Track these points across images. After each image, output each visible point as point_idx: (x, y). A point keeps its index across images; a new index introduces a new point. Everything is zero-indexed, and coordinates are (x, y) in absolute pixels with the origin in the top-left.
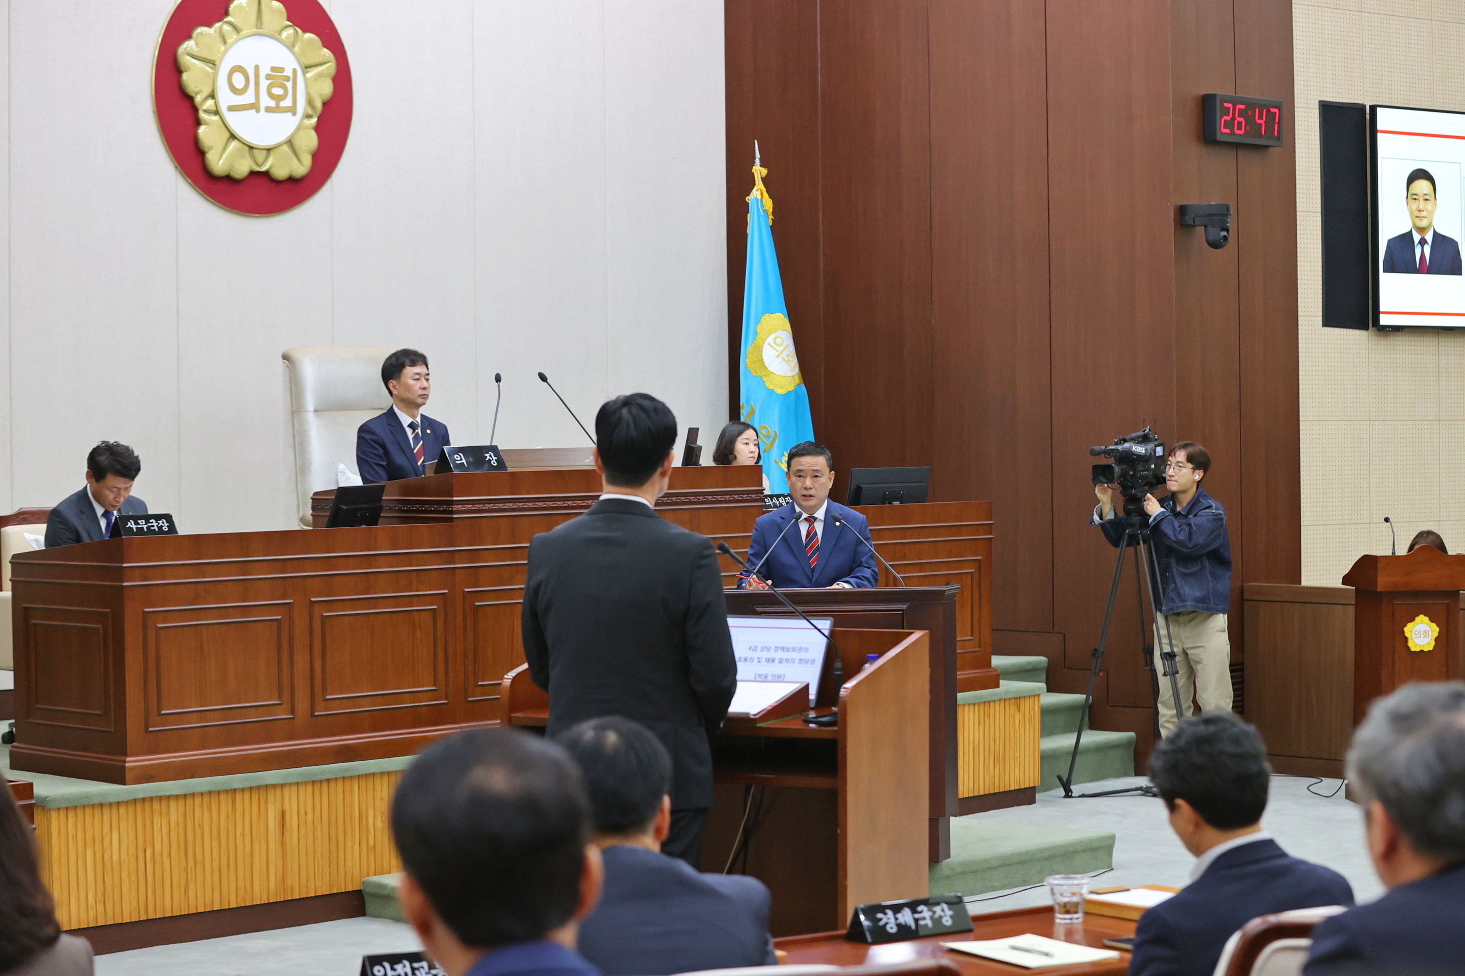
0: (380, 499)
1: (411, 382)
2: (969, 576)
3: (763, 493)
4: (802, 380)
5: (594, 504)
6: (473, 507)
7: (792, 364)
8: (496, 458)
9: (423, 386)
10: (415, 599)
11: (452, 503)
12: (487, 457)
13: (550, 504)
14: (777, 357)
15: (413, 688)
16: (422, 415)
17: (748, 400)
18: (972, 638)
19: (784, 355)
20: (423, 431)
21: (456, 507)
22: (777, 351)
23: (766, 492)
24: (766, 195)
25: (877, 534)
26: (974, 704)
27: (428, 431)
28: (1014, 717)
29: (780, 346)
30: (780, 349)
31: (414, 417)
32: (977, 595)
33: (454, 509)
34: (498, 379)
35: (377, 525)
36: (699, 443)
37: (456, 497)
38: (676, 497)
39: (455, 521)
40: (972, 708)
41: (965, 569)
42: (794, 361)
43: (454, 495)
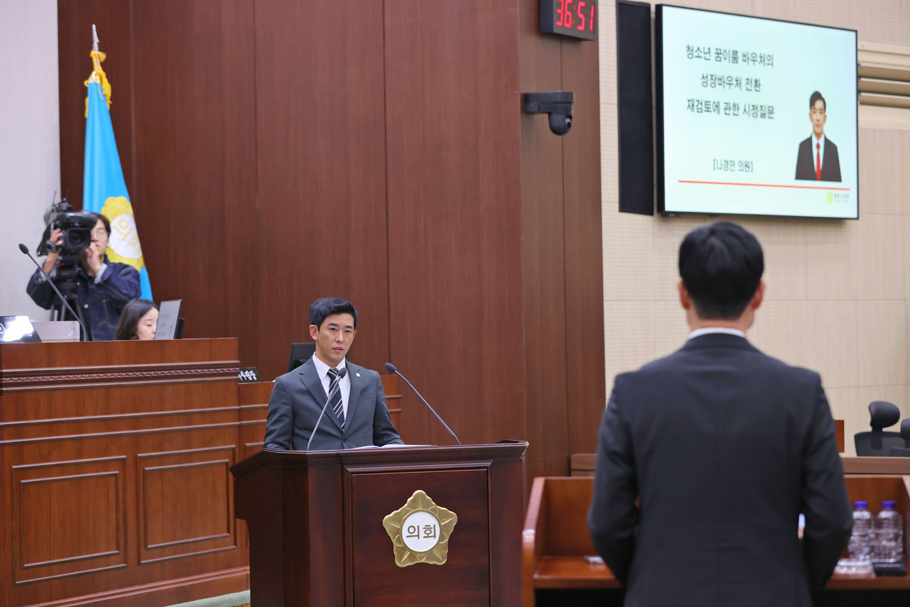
4: (144, 263)
6: (19, 380)
7: (136, 247)
11: (2, 375)
13: (79, 377)
14: (123, 239)
19: (128, 239)
21: (7, 380)
22: (122, 234)
24: (105, 80)
30: (125, 232)
33: (4, 382)
37: (4, 369)
39: (4, 394)
42: (138, 245)
43: (3, 367)
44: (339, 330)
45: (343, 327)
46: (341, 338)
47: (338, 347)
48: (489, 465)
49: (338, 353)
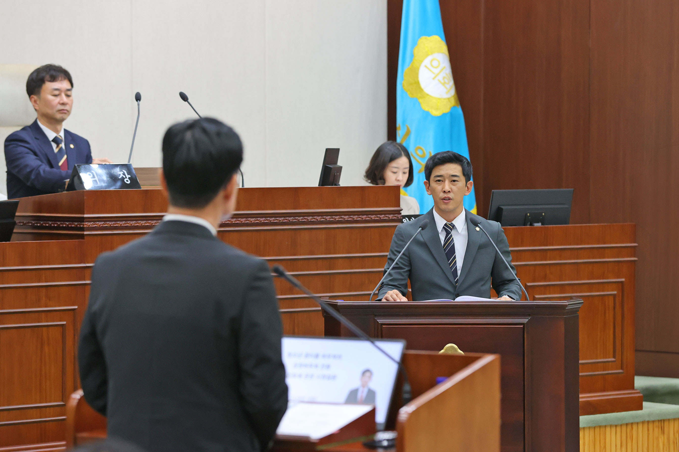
0: (13, 216)
1: (50, 97)
2: (611, 298)
3: (401, 213)
4: (458, 102)
5: (158, 224)
6: (105, 224)
7: (448, 86)
8: (130, 176)
9: (61, 102)
10: (43, 315)
11: (82, 220)
12: (120, 174)
14: (434, 79)
15: (41, 403)
16: (65, 130)
17: (404, 122)
18: (613, 359)
19: (440, 77)
20: (67, 145)
21: (87, 224)
22: (433, 73)
23: (403, 213)
25: (517, 255)
26: (616, 426)
27: (72, 146)
28: (658, 439)
29: (436, 68)
30: (436, 71)
31: (57, 131)
32: (619, 318)
33: (85, 226)
34: (138, 98)
35: (9, 241)
36: (339, 163)
37: (87, 214)
38: (312, 216)
39: (85, 237)
40: (613, 429)
41: (608, 291)
42: (451, 83)
43: (85, 212)
44: (445, 180)
45: (448, 176)
46: (447, 188)
47: (446, 197)
48: (526, 322)
49: (446, 204)
